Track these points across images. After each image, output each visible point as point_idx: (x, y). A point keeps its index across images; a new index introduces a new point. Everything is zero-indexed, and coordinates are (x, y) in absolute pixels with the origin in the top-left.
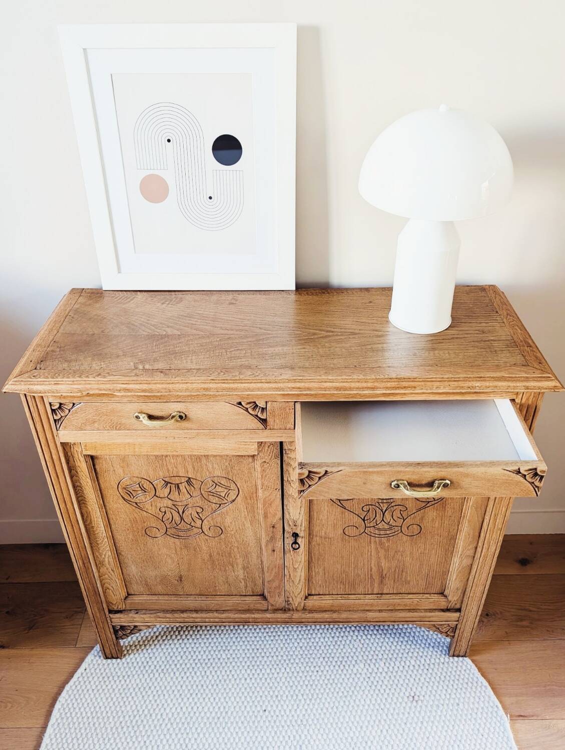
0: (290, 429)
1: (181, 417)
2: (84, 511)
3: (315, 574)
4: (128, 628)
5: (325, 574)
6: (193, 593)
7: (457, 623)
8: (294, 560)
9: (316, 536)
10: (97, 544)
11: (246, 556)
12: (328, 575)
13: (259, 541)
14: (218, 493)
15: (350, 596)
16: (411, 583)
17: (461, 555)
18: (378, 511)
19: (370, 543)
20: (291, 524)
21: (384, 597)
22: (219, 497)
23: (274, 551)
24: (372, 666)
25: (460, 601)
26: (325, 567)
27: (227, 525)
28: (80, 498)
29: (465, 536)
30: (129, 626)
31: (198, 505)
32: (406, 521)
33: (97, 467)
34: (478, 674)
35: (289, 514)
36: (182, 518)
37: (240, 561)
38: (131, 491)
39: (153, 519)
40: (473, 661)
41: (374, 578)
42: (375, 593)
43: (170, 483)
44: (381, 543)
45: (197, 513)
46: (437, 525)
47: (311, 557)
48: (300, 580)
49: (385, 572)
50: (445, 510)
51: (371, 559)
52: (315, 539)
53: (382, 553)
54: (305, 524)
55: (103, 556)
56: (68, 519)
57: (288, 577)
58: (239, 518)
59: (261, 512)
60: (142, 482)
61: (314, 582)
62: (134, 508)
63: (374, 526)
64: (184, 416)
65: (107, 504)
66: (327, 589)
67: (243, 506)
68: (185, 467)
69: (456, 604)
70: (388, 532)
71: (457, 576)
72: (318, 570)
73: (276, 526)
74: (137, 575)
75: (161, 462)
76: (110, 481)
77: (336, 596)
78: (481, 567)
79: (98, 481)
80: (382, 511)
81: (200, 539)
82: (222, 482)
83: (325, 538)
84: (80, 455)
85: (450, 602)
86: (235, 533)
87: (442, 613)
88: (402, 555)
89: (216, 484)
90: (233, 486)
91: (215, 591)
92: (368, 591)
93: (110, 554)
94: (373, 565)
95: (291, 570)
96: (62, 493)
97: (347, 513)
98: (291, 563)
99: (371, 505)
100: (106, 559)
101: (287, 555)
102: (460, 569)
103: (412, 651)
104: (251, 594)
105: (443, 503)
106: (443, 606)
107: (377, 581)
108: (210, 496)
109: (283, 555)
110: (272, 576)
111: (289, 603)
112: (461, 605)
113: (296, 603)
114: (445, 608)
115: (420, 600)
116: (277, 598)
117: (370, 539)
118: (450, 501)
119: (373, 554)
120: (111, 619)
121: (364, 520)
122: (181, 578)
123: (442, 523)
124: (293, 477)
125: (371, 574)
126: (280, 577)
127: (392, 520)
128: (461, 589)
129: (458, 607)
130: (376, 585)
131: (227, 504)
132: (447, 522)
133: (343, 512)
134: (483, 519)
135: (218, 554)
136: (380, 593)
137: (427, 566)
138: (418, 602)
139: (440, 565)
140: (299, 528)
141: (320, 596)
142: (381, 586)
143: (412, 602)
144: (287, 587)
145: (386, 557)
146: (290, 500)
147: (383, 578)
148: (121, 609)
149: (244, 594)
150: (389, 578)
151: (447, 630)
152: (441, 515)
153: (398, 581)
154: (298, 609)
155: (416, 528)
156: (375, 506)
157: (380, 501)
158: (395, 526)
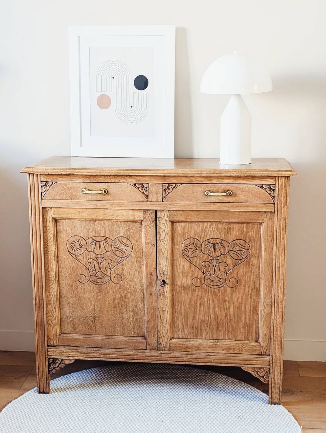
0: (160, 202)
1: (105, 192)
2: (46, 259)
3: (176, 318)
4: (58, 361)
5: (182, 320)
6: (101, 333)
7: (268, 367)
8: (163, 303)
9: (176, 286)
10: (49, 285)
11: (135, 301)
12: (184, 320)
13: (142, 286)
14: (121, 249)
15: (198, 340)
16: (237, 331)
17: (264, 303)
18: (211, 266)
19: (208, 293)
20: (161, 273)
22: (122, 252)
23: (151, 294)
24: (215, 404)
25: (269, 347)
26: (182, 313)
27: (125, 274)
28: (45, 249)
29: (264, 286)
30: (58, 359)
31: (109, 258)
32: (228, 275)
33: (58, 228)
35: (160, 264)
36: (100, 268)
37: (131, 305)
38: (74, 246)
39: (83, 268)
41: (213, 325)
42: (214, 338)
43: (95, 241)
44: (215, 294)
45: (109, 264)
46: (246, 279)
47: (174, 304)
48: (166, 322)
49: (219, 320)
50: (250, 266)
51: (210, 307)
52: (175, 287)
53: (216, 302)
54: (170, 274)
55: (51, 296)
56: (36, 263)
57: (159, 318)
58: (132, 268)
59: (144, 263)
60: (81, 240)
61: (176, 326)
62: (74, 259)
63: (209, 279)
64: (106, 191)
65: (59, 256)
66: (184, 333)
67: (135, 259)
68: (105, 229)
69: (267, 350)
70: (218, 284)
71: (264, 322)
72: (178, 316)
73: (153, 274)
74: (69, 315)
75: (92, 225)
76: (63, 238)
77: (190, 340)
78: (276, 313)
79: (57, 238)
80: (213, 266)
81: (109, 285)
82: (124, 241)
83: (182, 287)
84: (50, 217)
85: (263, 348)
86: (129, 281)
87: (258, 356)
88: (228, 305)
89: (121, 242)
90: (129, 244)
92: (210, 337)
93: (55, 294)
94: (211, 313)
95: (161, 312)
96: (37, 243)
97: (194, 267)
98: (161, 306)
99: (207, 261)
100: (53, 299)
101: (159, 299)
102: (265, 316)
103: (244, 401)
104: (137, 336)
105: (248, 261)
106: (258, 352)
107: (214, 327)
108: (117, 251)
109: (156, 299)
110: (150, 317)
111: (160, 342)
112: (270, 351)
113: (165, 344)
114: (260, 354)
115: (243, 345)
116: (152, 338)
117: (208, 289)
118: (252, 260)
119: (210, 303)
120: (48, 351)
121: (203, 273)
122: (95, 319)
123: (249, 277)
124: (162, 237)
125: (211, 321)
126: (155, 318)
127: (220, 274)
128: (268, 335)
129: (268, 353)
130: (214, 331)
131: (126, 258)
132: (252, 277)
133: (191, 267)
134: (272, 272)
135: (119, 298)
136: (217, 339)
137: (245, 315)
138: (242, 346)
139: (252, 314)
140: (166, 277)
141: (180, 339)
142: (218, 332)
143: (238, 346)
144: (159, 327)
145: (219, 306)
146: (161, 254)
147: (218, 325)
148: (55, 345)
149: (132, 335)
150: (222, 325)
151: (264, 374)
152: (248, 270)
153: (228, 328)
154: (165, 349)
155: (234, 281)
156: (209, 262)
157: (212, 258)
158: (222, 279)
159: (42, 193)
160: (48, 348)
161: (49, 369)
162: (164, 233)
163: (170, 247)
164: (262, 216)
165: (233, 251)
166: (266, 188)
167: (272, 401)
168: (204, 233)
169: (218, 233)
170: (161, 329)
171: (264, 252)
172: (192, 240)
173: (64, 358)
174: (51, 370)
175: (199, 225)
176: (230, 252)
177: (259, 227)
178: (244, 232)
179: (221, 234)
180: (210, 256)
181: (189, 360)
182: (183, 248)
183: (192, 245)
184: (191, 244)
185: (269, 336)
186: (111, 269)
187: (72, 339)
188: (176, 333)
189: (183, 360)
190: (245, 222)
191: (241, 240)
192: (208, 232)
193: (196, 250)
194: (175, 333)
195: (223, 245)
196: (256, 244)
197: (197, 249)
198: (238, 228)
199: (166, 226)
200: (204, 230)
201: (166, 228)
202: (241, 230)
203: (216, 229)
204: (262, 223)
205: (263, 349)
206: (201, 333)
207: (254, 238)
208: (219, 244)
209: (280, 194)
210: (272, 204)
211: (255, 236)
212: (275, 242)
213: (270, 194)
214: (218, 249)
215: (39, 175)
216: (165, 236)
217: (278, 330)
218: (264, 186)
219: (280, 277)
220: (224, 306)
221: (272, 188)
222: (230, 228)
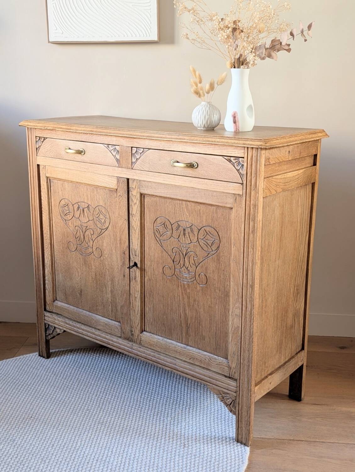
0: (130, 169)
7: (235, 395)
8: (135, 288)
10: (46, 248)
14: (101, 220)
16: (206, 339)
17: (232, 312)
18: (181, 255)
19: (178, 286)
20: (133, 253)
22: (101, 223)
23: (124, 276)
24: (176, 422)
26: (154, 305)
27: (104, 248)
29: (232, 291)
30: (52, 326)
31: (91, 228)
32: (197, 268)
33: (52, 188)
35: (132, 243)
36: (84, 238)
37: (110, 284)
38: (64, 210)
39: (72, 235)
41: (183, 326)
43: (80, 207)
45: (91, 234)
46: (216, 278)
47: (146, 292)
48: (138, 311)
49: (189, 322)
50: (220, 263)
51: (180, 304)
52: (148, 273)
53: (186, 300)
54: (141, 256)
57: (132, 305)
58: (110, 243)
60: (69, 204)
61: (148, 319)
62: (64, 224)
63: (179, 270)
66: (155, 328)
67: (112, 234)
68: (87, 195)
69: (235, 373)
70: (188, 278)
71: (232, 337)
72: (150, 306)
73: (125, 253)
74: (62, 283)
75: (77, 189)
76: (56, 199)
77: (160, 337)
78: (244, 328)
79: (51, 199)
80: (183, 254)
81: (91, 258)
82: (103, 211)
83: (153, 274)
84: (44, 176)
85: (231, 368)
86: (107, 257)
87: (224, 378)
88: (198, 306)
89: (100, 212)
90: (108, 216)
91: (97, 310)
92: (180, 340)
93: (50, 258)
94: (181, 311)
95: (133, 299)
98: (133, 292)
99: (177, 248)
100: (48, 263)
101: (131, 283)
102: (233, 329)
104: (114, 319)
105: (218, 256)
106: (226, 372)
107: (184, 330)
108: (97, 222)
109: (129, 282)
110: (123, 302)
111: (132, 333)
113: (137, 335)
114: (228, 375)
115: (210, 359)
116: (126, 326)
117: (178, 282)
118: (222, 254)
119: (180, 299)
120: (45, 316)
121: (173, 261)
122: (81, 292)
123: (219, 276)
124: (134, 212)
125: (181, 321)
126: (128, 304)
127: (189, 266)
128: (236, 354)
130: (184, 334)
131: (105, 230)
132: (222, 277)
133: (162, 252)
135: (99, 274)
137: (214, 322)
140: (137, 259)
141: (151, 334)
142: (187, 336)
144: (131, 315)
145: (189, 306)
146: (133, 231)
147: (188, 327)
148: (51, 311)
149: (111, 318)
150: (191, 329)
151: (230, 402)
152: (218, 267)
153: (197, 334)
154: (137, 342)
155: (204, 278)
156: (179, 250)
157: (182, 245)
158: (191, 272)
159: (36, 148)
160: (45, 312)
161: (46, 333)
162: (136, 206)
165: (203, 239)
166: (234, 162)
167: (239, 439)
168: (175, 213)
169: (188, 214)
170: (134, 318)
171: (233, 246)
172: (164, 220)
173: (56, 326)
174: (48, 336)
175: (170, 202)
176: (199, 240)
177: (230, 214)
178: (214, 218)
179: (191, 217)
180: (180, 242)
182: (155, 229)
183: (163, 225)
186: (93, 240)
187: (63, 308)
188: (149, 327)
190: (214, 205)
191: (211, 227)
192: (178, 211)
193: (167, 233)
194: (147, 326)
195: (192, 231)
196: (226, 235)
197: (167, 231)
198: (208, 211)
199: (137, 199)
200: (174, 210)
201: (138, 201)
202: (211, 214)
203: (185, 210)
204: (232, 208)
205: (231, 370)
206: (171, 333)
207: (224, 226)
208: (189, 229)
209: (249, 171)
210: (240, 185)
211: (226, 224)
213: (239, 170)
214: (188, 235)
215: (32, 129)
216: (137, 210)
218: (232, 159)
219: (248, 283)
220: (193, 305)
221: (241, 162)
222: (200, 210)
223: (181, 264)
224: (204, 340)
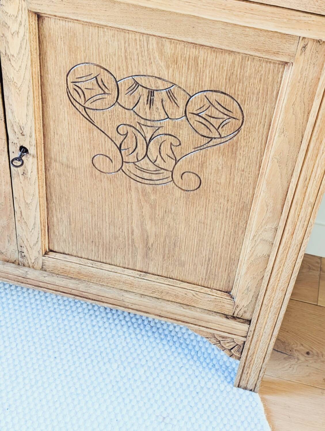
3: (58, 220)
5: (70, 224)
7: (244, 339)
8: (25, 189)
12: (75, 227)
16: (187, 266)
17: (255, 236)
18: (140, 138)
19: (130, 189)
20: (16, 130)
21: (149, 277)
24: (128, 369)
25: (250, 309)
29: (262, 205)
32: (178, 164)
34: (264, 417)
35: (12, 112)
40: (263, 400)
41: (137, 246)
42: (137, 269)
44: (145, 193)
46: (223, 181)
48: (35, 224)
49: (151, 241)
50: (236, 157)
51: (132, 215)
52: (53, 164)
53: (147, 209)
57: (19, 215)
61: (57, 233)
66: (74, 247)
69: (245, 312)
70: (154, 177)
71: (248, 268)
72: (61, 216)
77: (86, 261)
83: (68, 167)
85: (237, 306)
87: (225, 320)
88: (174, 220)
92: (128, 264)
94: (134, 225)
95: (23, 206)
97: (96, 132)
98: (22, 195)
101: (15, 180)
102: (252, 259)
103: (187, 366)
105: (232, 145)
106: (227, 310)
107: (140, 251)
111: (23, 254)
112: (251, 315)
113: (33, 258)
114: (231, 314)
117: (130, 183)
118: (243, 143)
119: (134, 208)
121: (120, 149)
123: (230, 179)
125: (133, 240)
126: (8, 213)
128: (253, 290)
129: (247, 316)
130: (139, 257)
132: (237, 179)
133: (90, 130)
134: (289, 183)
136: (144, 270)
137: (209, 244)
138: (194, 296)
139: (226, 247)
140: (28, 141)
141: (65, 256)
142: (146, 260)
143: (186, 294)
144: (19, 230)
145: (153, 218)
146: (12, 88)
147: (148, 248)
150: (156, 251)
151: (231, 347)
152: (229, 164)
153: (168, 258)
154: (35, 267)
155: (193, 179)
156: (135, 129)
157: (142, 122)
158: (164, 169)
162: (18, 39)
163: (37, 77)
164: (293, 47)
165: (197, 115)
167: (241, 384)
168: (126, 58)
169: (162, 64)
170: (25, 233)
171: (277, 134)
172: (95, 70)
175: (113, 36)
176: (189, 116)
177: (278, 71)
178: (234, 76)
179: (171, 70)
180: (138, 115)
181: (82, 294)
182: (71, 86)
184: (89, 77)
185: (255, 292)
188: (58, 246)
189: (71, 292)
191: (222, 93)
192: (136, 57)
193: (103, 96)
194: (55, 245)
195: (171, 96)
196: (260, 111)
197: (105, 93)
198: (218, 62)
199: (20, 24)
200: (126, 51)
201: (22, 27)
202: (225, 68)
203: (157, 55)
204: (287, 63)
205: (238, 309)
206: (110, 254)
207: (258, 94)
211: (263, 90)
212: (312, 119)
214: (160, 103)
216: (21, 47)
217: (278, 291)
219: (306, 199)
220: (163, 218)
222: (196, 59)
223: (139, 155)
224: (184, 266)
